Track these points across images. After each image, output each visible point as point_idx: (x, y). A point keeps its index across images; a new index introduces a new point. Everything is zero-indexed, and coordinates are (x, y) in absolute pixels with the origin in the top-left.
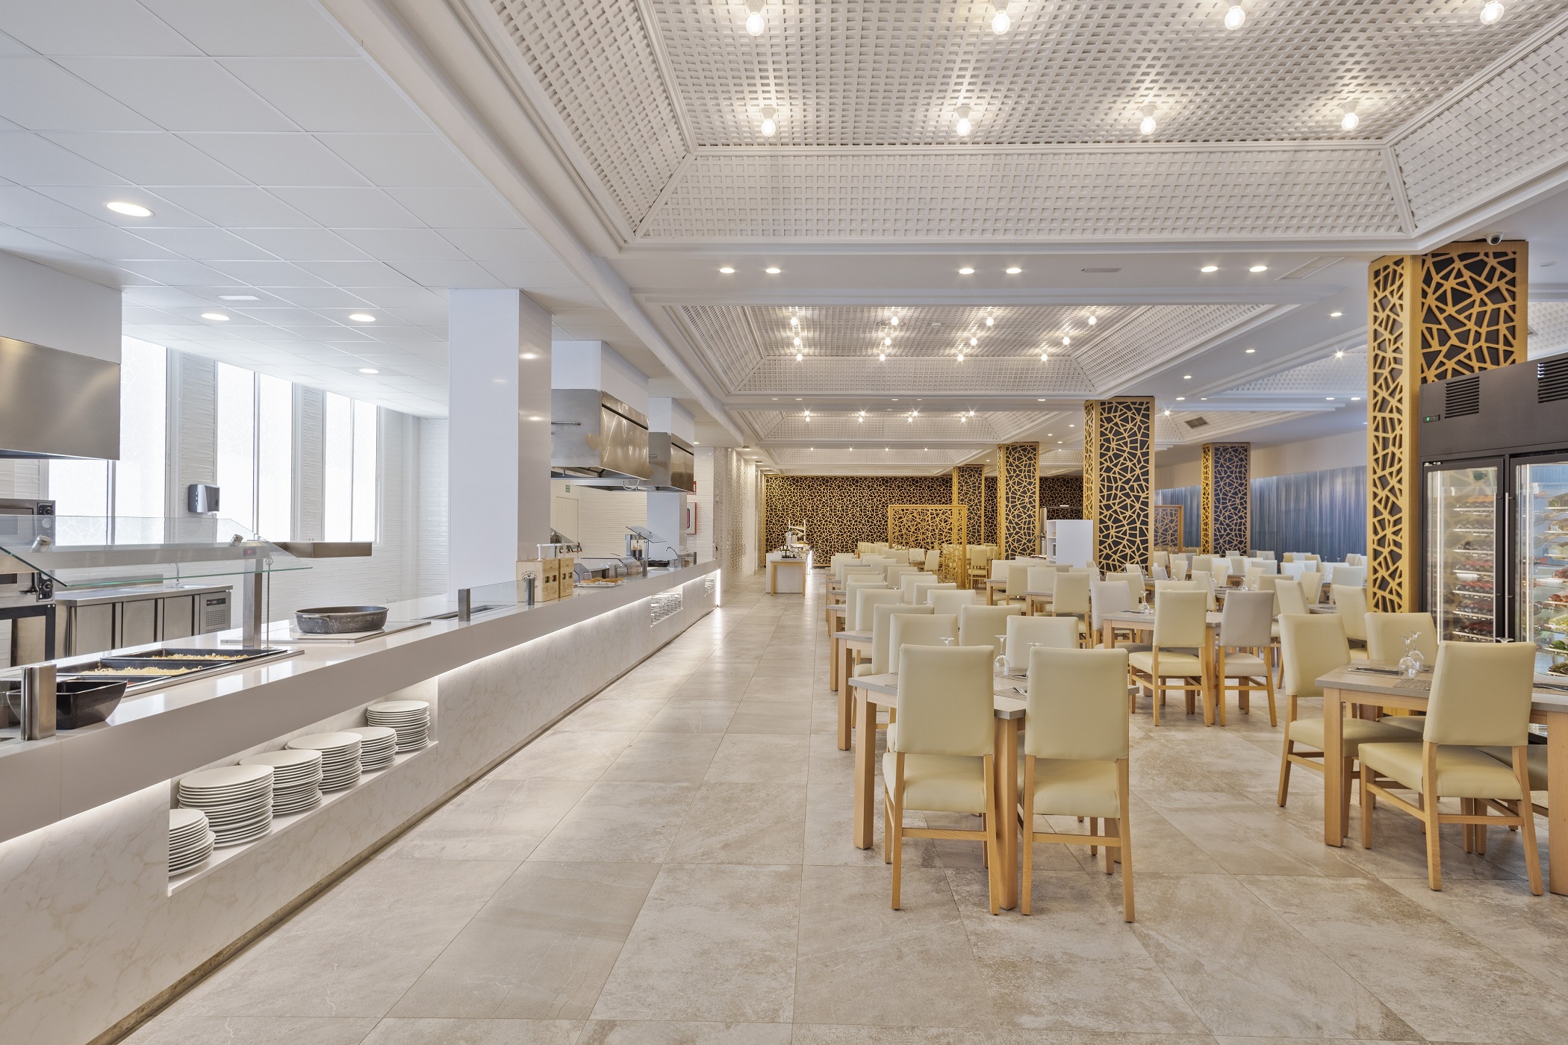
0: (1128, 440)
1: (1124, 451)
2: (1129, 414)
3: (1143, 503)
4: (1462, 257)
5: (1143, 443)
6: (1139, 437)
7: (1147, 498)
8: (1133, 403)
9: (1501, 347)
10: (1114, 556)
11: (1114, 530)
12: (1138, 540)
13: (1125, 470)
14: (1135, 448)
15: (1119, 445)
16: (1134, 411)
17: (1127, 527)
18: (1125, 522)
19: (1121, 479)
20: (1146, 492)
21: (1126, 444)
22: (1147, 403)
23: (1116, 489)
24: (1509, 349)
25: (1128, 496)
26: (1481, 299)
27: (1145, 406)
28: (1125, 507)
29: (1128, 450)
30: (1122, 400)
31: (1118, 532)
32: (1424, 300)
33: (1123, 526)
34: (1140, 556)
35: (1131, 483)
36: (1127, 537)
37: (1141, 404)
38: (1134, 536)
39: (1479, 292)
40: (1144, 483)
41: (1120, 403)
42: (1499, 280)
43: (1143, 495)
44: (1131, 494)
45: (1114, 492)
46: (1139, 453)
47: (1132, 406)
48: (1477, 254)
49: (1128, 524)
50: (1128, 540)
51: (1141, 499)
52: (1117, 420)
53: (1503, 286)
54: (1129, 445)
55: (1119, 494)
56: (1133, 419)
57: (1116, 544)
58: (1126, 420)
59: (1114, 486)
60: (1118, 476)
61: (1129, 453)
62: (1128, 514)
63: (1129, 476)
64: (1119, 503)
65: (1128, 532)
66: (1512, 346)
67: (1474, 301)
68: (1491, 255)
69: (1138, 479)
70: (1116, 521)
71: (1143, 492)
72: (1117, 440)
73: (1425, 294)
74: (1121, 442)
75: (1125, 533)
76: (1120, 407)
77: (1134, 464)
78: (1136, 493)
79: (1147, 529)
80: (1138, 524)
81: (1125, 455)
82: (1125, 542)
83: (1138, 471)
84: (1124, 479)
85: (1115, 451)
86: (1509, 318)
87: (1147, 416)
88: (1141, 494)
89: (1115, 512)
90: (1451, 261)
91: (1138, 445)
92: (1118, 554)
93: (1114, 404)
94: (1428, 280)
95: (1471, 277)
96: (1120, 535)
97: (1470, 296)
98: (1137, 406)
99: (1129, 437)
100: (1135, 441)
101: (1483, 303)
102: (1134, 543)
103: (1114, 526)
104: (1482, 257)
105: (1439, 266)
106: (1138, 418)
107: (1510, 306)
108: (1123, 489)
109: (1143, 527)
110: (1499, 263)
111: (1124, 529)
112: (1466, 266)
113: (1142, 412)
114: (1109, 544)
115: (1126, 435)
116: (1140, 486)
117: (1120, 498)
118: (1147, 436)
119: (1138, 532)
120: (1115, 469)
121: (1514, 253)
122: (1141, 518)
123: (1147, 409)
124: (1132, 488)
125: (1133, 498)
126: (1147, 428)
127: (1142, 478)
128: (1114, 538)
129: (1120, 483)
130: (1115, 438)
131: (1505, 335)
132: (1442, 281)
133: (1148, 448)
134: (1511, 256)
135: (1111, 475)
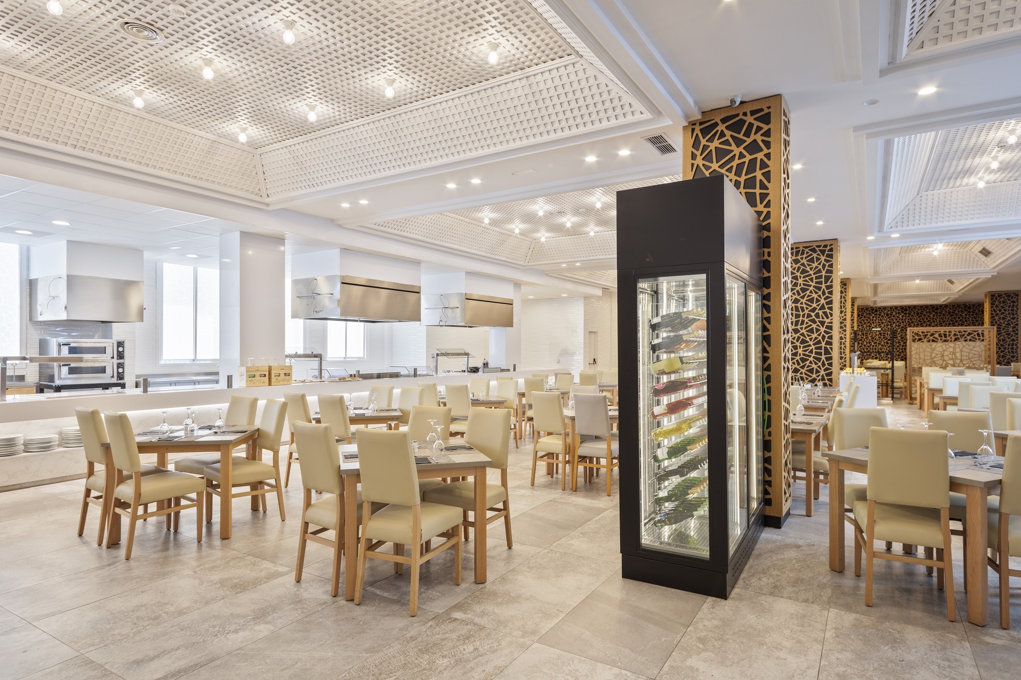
0: (814, 276)
1: (810, 286)
2: (815, 255)
3: (827, 327)
4: (724, 121)
5: (827, 278)
6: (824, 273)
7: (831, 323)
8: (818, 246)
9: (758, 191)
10: (802, 370)
11: (802, 349)
12: (823, 357)
13: (811, 300)
14: (821, 283)
15: (806, 281)
16: (819, 252)
17: (813, 347)
18: (811, 343)
19: (807, 308)
20: (830, 318)
21: (812, 280)
22: (831, 245)
23: (803, 316)
24: (765, 191)
25: (814, 321)
26: (741, 152)
27: (828, 248)
28: (811, 331)
29: (813, 284)
30: (808, 245)
31: (805, 351)
32: (693, 162)
33: (810, 346)
34: (825, 370)
35: (817, 311)
36: (813, 355)
37: (826, 246)
38: (820, 354)
39: (738, 147)
40: (828, 311)
41: (806, 247)
42: (755, 134)
43: (827, 321)
44: (817, 320)
45: (801, 318)
46: (823, 286)
47: (817, 249)
48: (738, 115)
49: (814, 344)
50: (814, 357)
51: (826, 324)
52: (804, 261)
53: (759, 138)
54: (814, 281)
55: (806, 320)
56: (818, 259)
57: (803, 360)
58: (812, 260)
59: (801, 314)
60: (804, 306)
61: (814, 287)
62: (814, 336)
63: (814, 305)
64: (806, 328)
65: (814, 351)
66: (767, 189)
67: (735, 155)
68: (749, 114)
69: (823, 307)
70: (803, 342)
71: (828, 318)
72: (804, 277)
73: (694, 157)
74: (807, 279)
75: (811, 352)
76: (807, 250)
77: (819, 296)
78: (821, 319)
79: (831, 349)
80: (823, 344)
81: (811, 288)
82: (811, 359)
83: (823, 301)
84: (810, 308)
85: (802, 286)
86: (764, 165)
87: (831, 256)
88: (826, 319)
89: (803, 334)
90: (716, 125)
91: (823, 280)
92: (805, 369)
93: (801, 249)
94: (696, 144)
95: (731, 136)
96: (807, 353)
97: (733, 151)
98: (821, 248)
99: (814, 274)
100: (821, 277)
101: (741, 156)
102: (819, 360)
103: (802, 346)
104: (741, 117)
105: (704, 131)
106: (823, 258)
107: (765, 155)
108: (809, 316)
109: (828, 347)
110: (755, 119)
111: (811, 348)
112: (727, 128)
113: (826, 252)
114: (797, 361)
115: (811, 272)
116: (825, 313)
117: (807, 323)
118: (831, 272)
119: (823, 351)
120: (802, 300)
121: (769, 108)
122: (826, 339)
123: (831, 250)
124: (817, 315)
125: (818, 323)
126: (831, 266)
127: (826, 307)
128: (802, 356)
129: (806, 312)
130: (802, 276)
131: (761, 180)
132: (708, 144)
133: (832, 282)
134: (766, 111)
135: (799, 305)
